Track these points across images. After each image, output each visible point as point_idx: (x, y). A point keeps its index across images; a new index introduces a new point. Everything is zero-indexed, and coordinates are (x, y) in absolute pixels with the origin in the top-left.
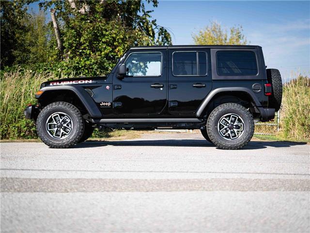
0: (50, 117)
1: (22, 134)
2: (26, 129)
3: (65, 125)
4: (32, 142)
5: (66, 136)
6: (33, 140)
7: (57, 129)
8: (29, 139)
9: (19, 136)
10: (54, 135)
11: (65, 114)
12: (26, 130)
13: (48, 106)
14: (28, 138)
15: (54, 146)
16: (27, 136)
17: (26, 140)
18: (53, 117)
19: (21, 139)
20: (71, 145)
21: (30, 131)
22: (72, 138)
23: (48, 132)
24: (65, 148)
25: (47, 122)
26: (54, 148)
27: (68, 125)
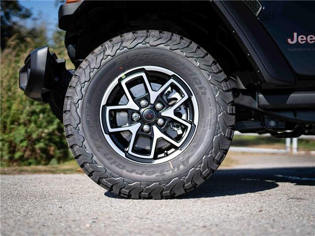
0: (115, 82)
1: (17, 155)
2: (25, 144)
3: (169, 113)
4: (40, 172)
5: (174, 154)
6: (40, 167)
7: (141, 129)
8: (33, 167)
9: (11, 160)
10: (129, 149)
11: (170, 73)
12: (27, 147)
13: (107, 44)
14: (30, 164)
15: (132, 189)
16: (27, 159)
17: (25, 168)
18: (123, 83)
19: (15, 167)
20: (195, 186)
21: (33, 150)
22: (200, 161)
23: (107, 137)
24: (172, 197)
25: (104, 102)
26: (129, 197)
27: (178, 113)
